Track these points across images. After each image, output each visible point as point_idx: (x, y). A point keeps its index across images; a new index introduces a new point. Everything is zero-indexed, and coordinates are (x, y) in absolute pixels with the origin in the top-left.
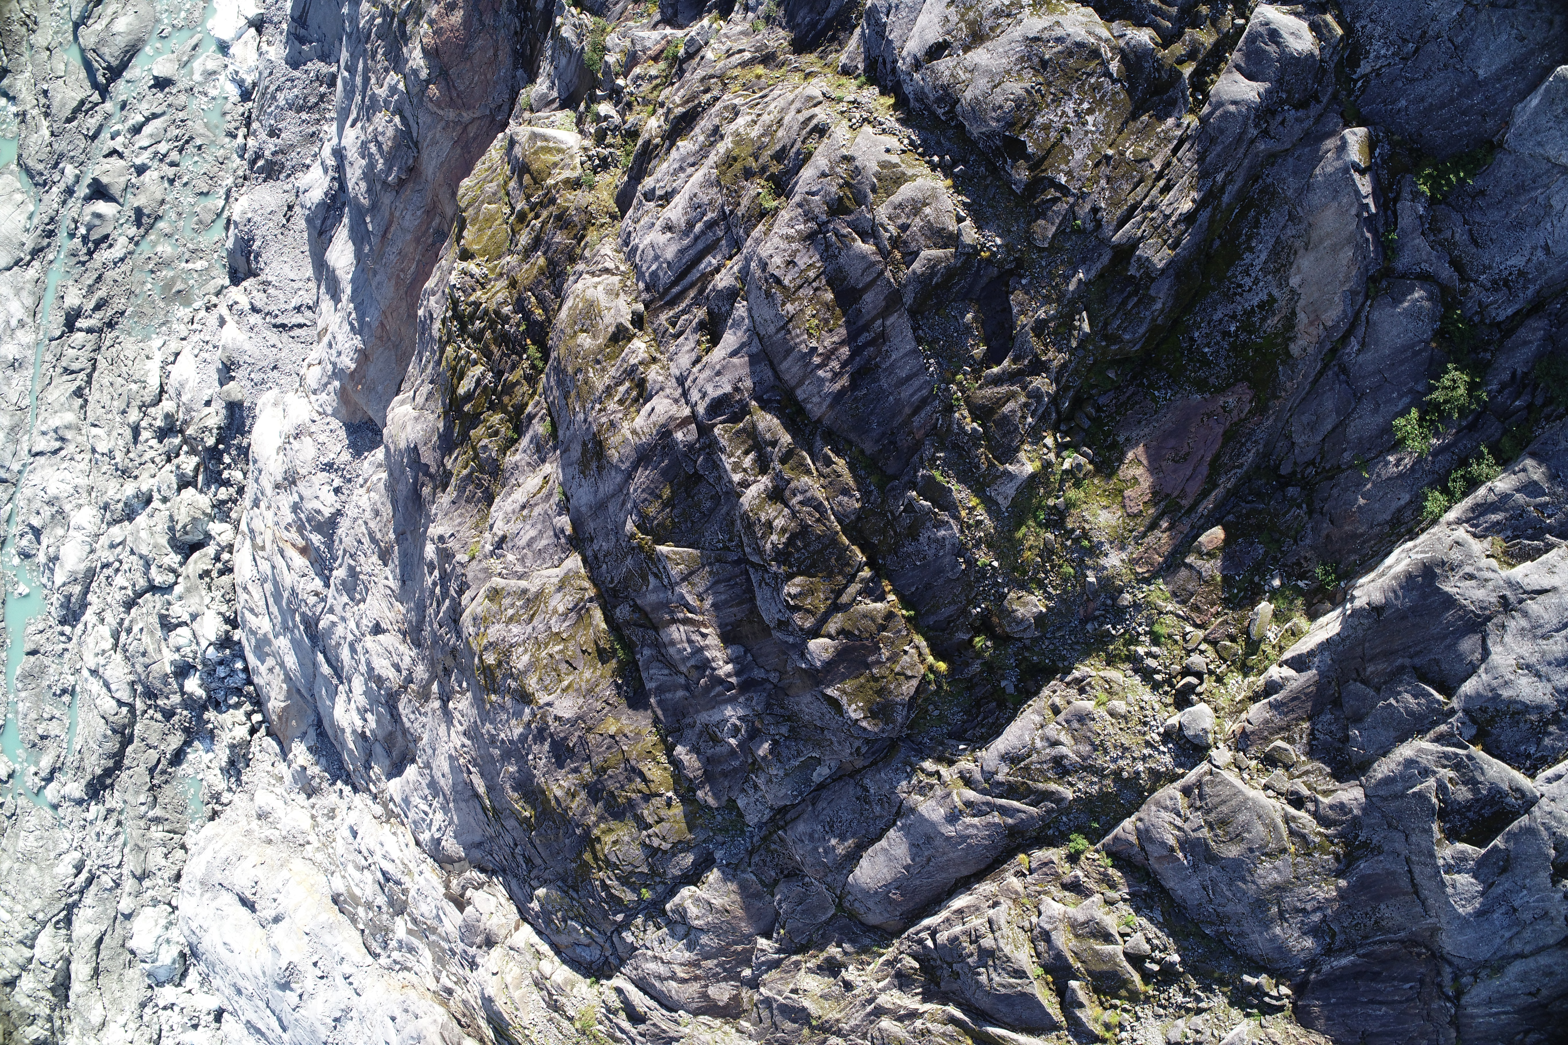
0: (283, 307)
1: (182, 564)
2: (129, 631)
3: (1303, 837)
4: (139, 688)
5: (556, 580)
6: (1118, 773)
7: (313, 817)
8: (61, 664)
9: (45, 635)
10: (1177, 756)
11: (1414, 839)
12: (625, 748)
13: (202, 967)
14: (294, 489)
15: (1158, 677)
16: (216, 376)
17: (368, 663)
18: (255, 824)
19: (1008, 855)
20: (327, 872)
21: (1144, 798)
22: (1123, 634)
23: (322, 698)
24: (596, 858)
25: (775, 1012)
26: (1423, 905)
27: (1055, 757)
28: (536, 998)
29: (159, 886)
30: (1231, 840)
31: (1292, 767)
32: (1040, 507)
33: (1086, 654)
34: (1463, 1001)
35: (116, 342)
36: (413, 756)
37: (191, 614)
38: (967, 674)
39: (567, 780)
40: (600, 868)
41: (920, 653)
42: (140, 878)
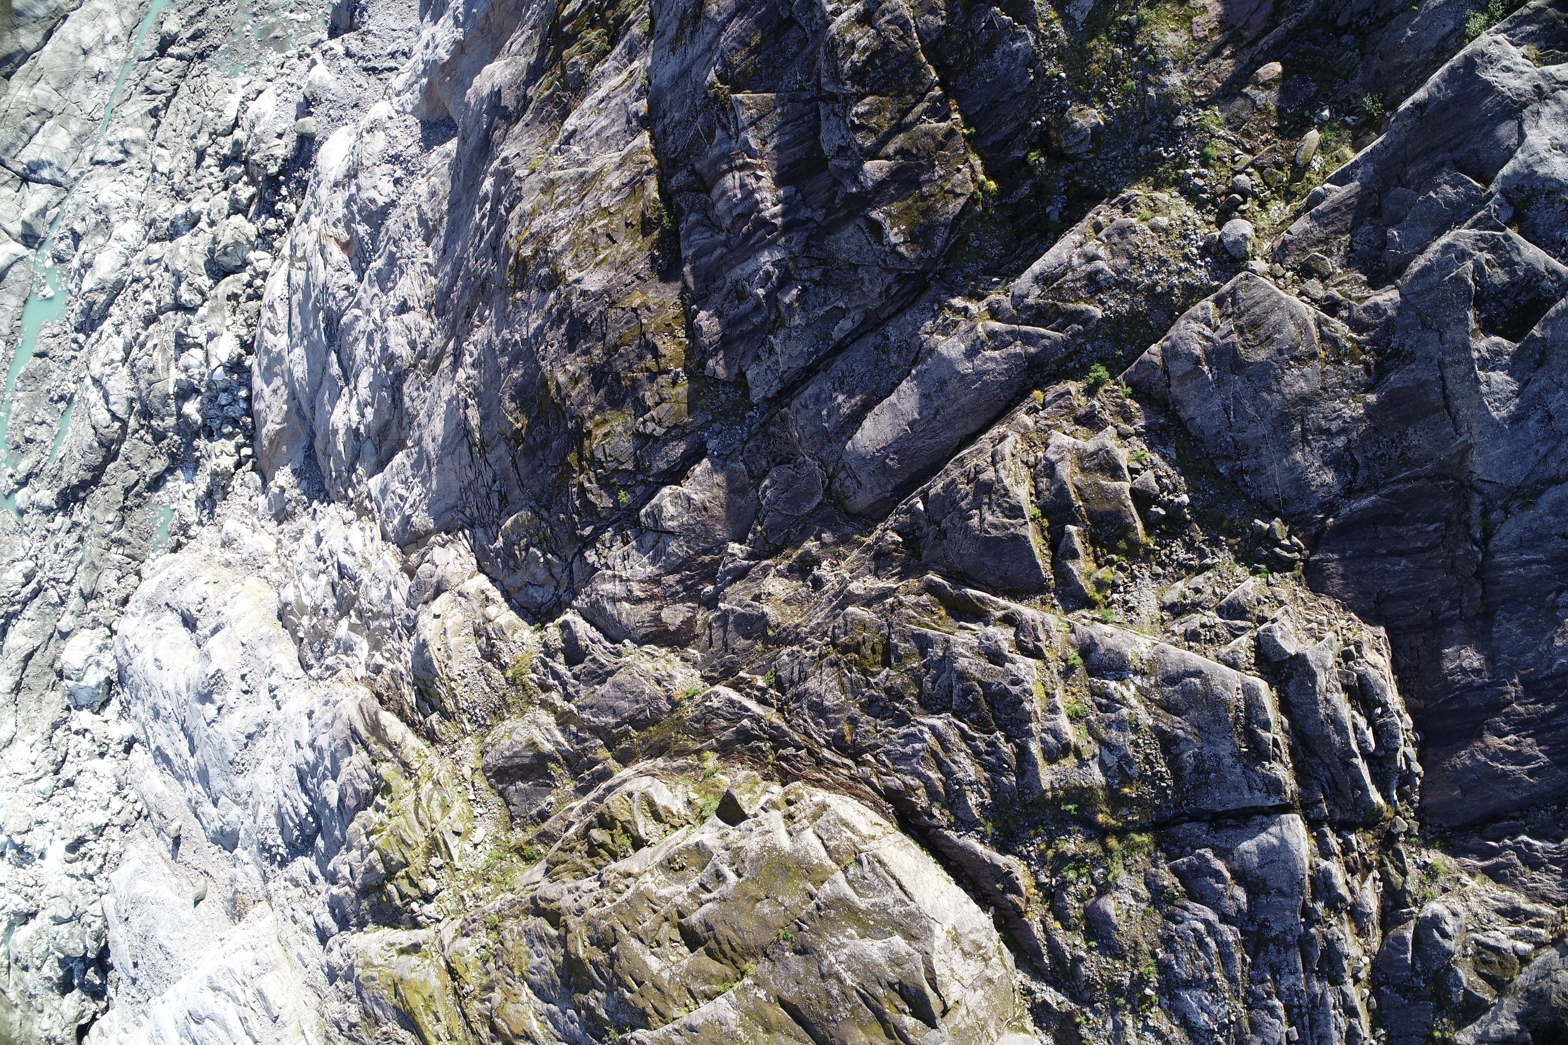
0: (378, 52)
1: (211, 288)
2: (142, 346)
3: (1334, 341)
4: (137, 406)
5: (617, 160)
6: (1151, 288)
7: (279, 541)
8: (66, 371)
9: (57, 340)
10: (1213, 270)
11: (1448, 336)
12: (644, 321)
13: (126, 695)
14: (354, 181)
15: (1205, 196)
16: (294, 114)
17: (384, 343)
18: (216, 551)
19: (1023, 394)
20: (279, 586)
21: (1173, 320)
22: (1174, 157)
23: (322, 405)
24: (581, 458)
25: (730, 627)
26: (1454, 420)
27: (1090, 273)
28: (473, 647)
29: (103, 609)
30: (1261, 343)
31: (1327, 277)
32: (1113, 22)
33: (1135, 179)
34: (1491, 546)
35: (202, 73)
36: (404, 441)
37: (209, 334)
38: (1014, 200)
39: (574, 364)
40: (582, 470)
41: (973, 171)
42: (87, 598)
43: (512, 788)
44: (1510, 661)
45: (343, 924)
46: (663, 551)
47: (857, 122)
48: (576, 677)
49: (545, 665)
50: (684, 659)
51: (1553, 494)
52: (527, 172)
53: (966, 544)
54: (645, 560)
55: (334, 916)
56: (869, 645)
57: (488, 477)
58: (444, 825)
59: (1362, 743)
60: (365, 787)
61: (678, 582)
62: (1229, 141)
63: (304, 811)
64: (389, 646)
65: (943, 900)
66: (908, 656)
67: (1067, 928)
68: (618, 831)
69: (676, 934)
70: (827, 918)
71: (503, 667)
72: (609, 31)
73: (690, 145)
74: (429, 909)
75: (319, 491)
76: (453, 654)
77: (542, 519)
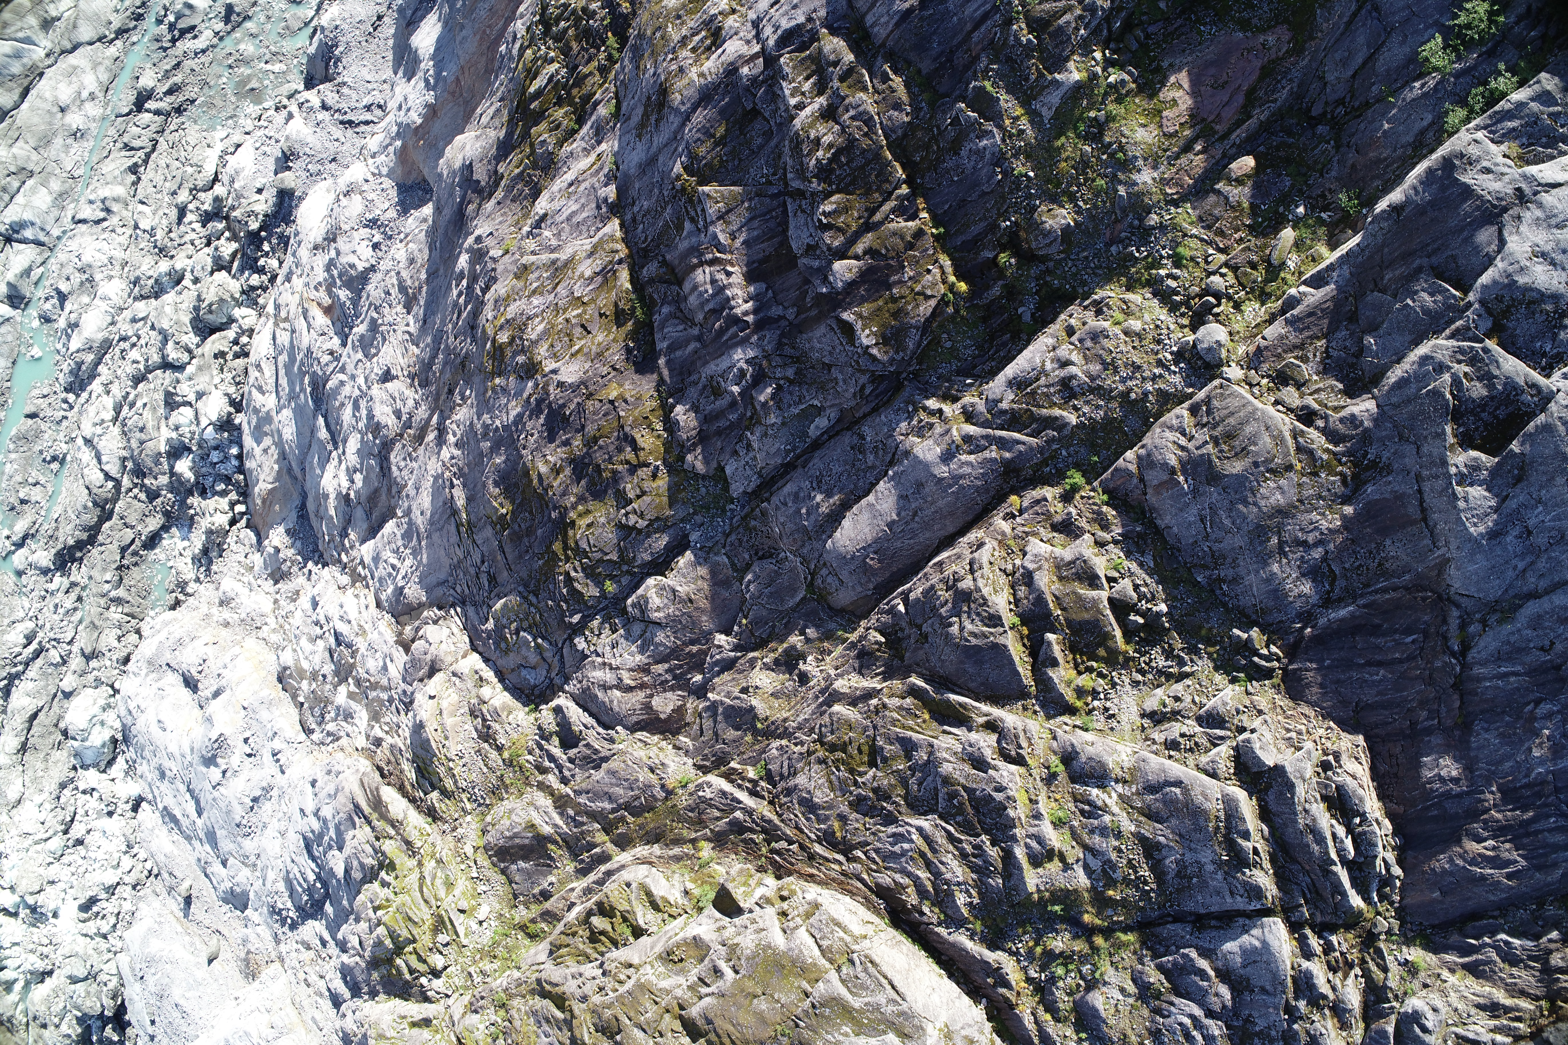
0: (353, 104)
2: (132, 405)
3: (1311, 453)
4: (130, 465)
5: (589, 247)
6: (1125, 395)
7: (276, 601)
8: (58, 431)
9: (48, 400)
10: (1188, 376)
11: (1425, 449)
12: (622, 414)
13: (131, 754)
14: (333, 245)
15: (1178, 298)
16: (273, 168)
17: (370, 411)
18: (215, 610)
19: (1000, 498)
20: (278, 648)
21: (1148, 427)
22: (1146, 257)
23: (312, 468)
24: (566, 547)
25: (720, 718)
26: (1432, 533)
27: (1064, 379)
28: (469, 727)
29: (105, 667)
30: (1236, 455)
31: (1303, 385)
32: (1081, 119)
33: (1107, 279)
34: (1469, 658)
35: (180, 127)
36: (394, 509)
37: (198, 393)
38: (985, 301)
39: (555, 455)
40: (568, 559)
41: (943, 273)
42: (88, 657)
43: (514, 867)
44: (1488, 770)
45: (356, 991)
46: (651, 641)
47: (825, 221)
48: (571, 761)
49: (541, 748)
50: (677, 747)
51: (1531, 608)
52: (500, 253)
53: (947, 650)
54: (634, 648)
55: (346, 983)
56: (855, 745)
57: (477, 557)
58: (449, 904)
59: (1341, 852)
60: (370, 861)
61: (667, 671)
62: (1202, 240)
63: (312, 877)
64: (387, 719)
65: (935, 998)
66: (894, 758)
67: (1057, 1020)
68: (618, 920)
69: (677, 1025)
70: (823, 1016)
71: (499, 749)
72: (576, 109)
73: (660, 235)
74: (438, 984)
75: (314, 551)
76: (450, 734)
77: (531, 604)
